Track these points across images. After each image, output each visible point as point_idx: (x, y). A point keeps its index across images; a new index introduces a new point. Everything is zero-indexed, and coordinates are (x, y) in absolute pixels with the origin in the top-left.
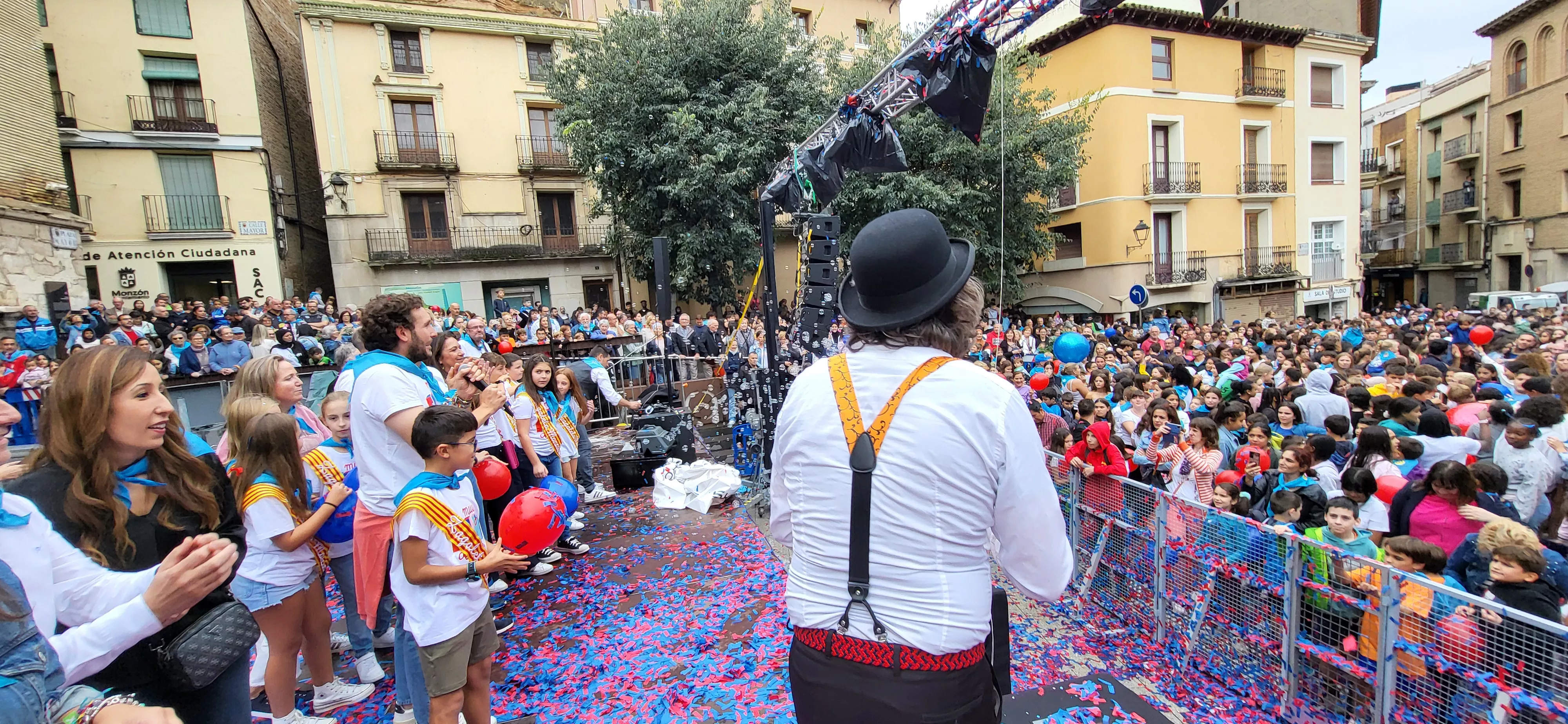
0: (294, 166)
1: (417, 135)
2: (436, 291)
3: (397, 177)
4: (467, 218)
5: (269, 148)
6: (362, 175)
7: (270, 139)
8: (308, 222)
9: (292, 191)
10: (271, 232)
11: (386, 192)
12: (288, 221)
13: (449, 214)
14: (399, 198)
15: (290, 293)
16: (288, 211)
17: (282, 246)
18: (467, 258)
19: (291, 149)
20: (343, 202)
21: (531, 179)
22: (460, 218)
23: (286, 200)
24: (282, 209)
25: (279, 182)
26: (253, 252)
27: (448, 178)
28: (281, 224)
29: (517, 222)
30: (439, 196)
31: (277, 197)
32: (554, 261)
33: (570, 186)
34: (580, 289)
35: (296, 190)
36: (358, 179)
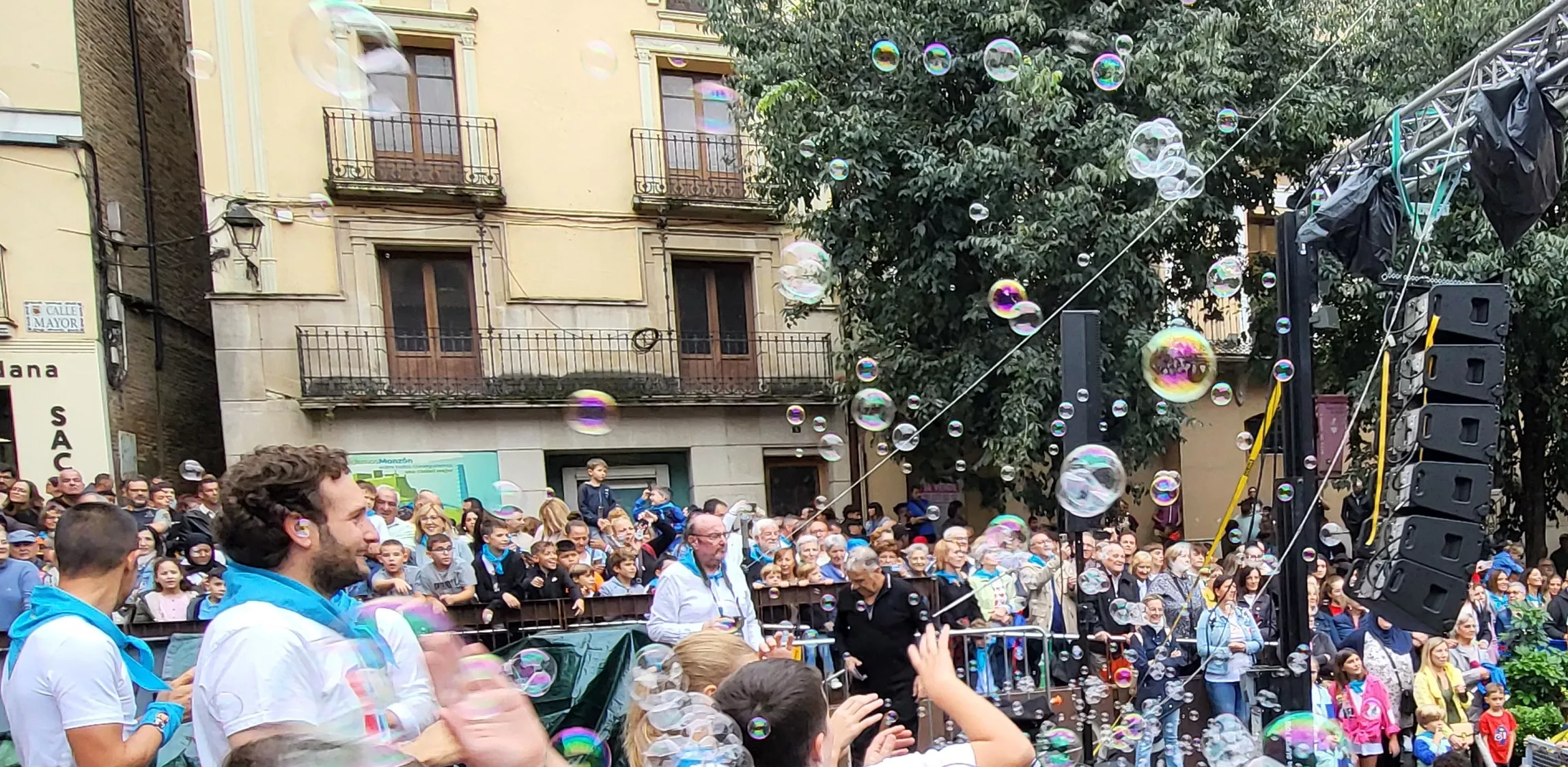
0: (148, 183)
1: (415, 121)
2: (444, 468)
3: (371, 212)
4: (519, 309)
5: (97, 140)
6: (296, 206)
7: (99, 121)
8: (175, 312)
9: (143, 240)
10: (92, 328)
11: (346, 246)
12: (127, 301)
13: (480, 299)
14: (372, 262)
15: (129, 465)
16: (130, 282)
17: (115, 359)
18: (514, 396)
19: (143, 147)
20: (251, 265)
21: (661, 226)
22: (503, 308)
23: (129, 257)
24: (118, 277)
25: (114, 217)
26: (52, 371)
27: (480, 218)
28: (116, 310)
29: (628, 321)
30: (463, 255)
31: (110, 250)
32: (702, 411)
33: (745, 245)
34: (757, 476)
35: (152, 236)
36: (286, 215)
